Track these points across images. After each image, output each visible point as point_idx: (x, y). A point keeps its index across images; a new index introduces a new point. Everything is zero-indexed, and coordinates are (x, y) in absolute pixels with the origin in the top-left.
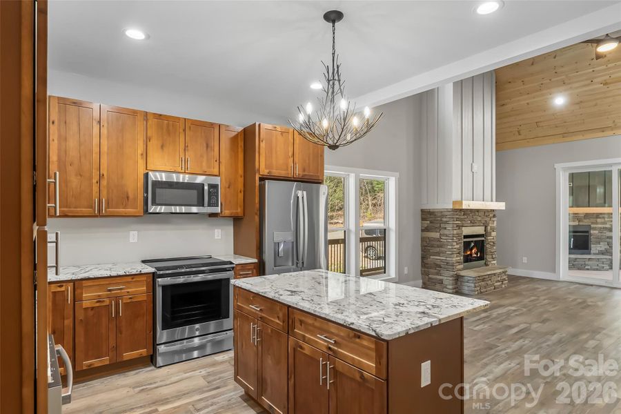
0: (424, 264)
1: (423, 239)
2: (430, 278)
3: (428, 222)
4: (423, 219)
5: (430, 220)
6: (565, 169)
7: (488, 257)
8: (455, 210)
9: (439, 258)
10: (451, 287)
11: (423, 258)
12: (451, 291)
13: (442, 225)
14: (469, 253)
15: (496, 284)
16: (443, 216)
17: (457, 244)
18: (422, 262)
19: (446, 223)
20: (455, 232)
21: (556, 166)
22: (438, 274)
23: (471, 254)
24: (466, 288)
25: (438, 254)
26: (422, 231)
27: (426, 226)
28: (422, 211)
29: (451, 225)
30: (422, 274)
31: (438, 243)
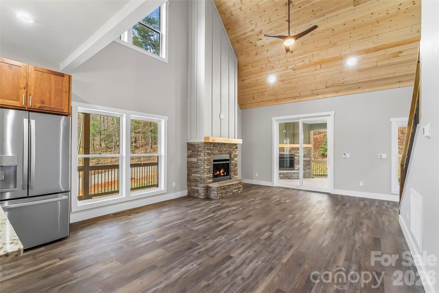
0: (189, 180)
1: (188, 163)
2: (192, 189)
3: (191, 151)
4: (188, 149)
5: (192, 149)
6: (277, 121)
7: (232, 174)
8: (206, 143)
9: (196, 175)
10: (202, 195)
11: (188, 175)
12: (202, 197)
13: (199, 153)
14: (218, 173)
15: (234, 191)
16: (199, 147)
17: (207, 166)
18: (188, 178)
19: (200, 151)
20: (206, 158)
21: (273, 118)
22: (196, 186)
23: (220, 174)
24: (212, 195)
25: (196, 173)
26: (188, 157)
27: (190, 153)
28: (188, 143)
29: (203, 153)
30: (188, 186)
31: (196, 165)
